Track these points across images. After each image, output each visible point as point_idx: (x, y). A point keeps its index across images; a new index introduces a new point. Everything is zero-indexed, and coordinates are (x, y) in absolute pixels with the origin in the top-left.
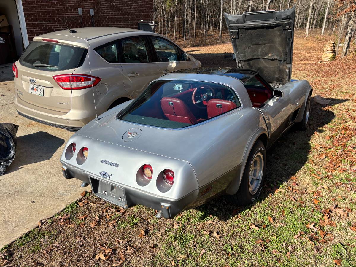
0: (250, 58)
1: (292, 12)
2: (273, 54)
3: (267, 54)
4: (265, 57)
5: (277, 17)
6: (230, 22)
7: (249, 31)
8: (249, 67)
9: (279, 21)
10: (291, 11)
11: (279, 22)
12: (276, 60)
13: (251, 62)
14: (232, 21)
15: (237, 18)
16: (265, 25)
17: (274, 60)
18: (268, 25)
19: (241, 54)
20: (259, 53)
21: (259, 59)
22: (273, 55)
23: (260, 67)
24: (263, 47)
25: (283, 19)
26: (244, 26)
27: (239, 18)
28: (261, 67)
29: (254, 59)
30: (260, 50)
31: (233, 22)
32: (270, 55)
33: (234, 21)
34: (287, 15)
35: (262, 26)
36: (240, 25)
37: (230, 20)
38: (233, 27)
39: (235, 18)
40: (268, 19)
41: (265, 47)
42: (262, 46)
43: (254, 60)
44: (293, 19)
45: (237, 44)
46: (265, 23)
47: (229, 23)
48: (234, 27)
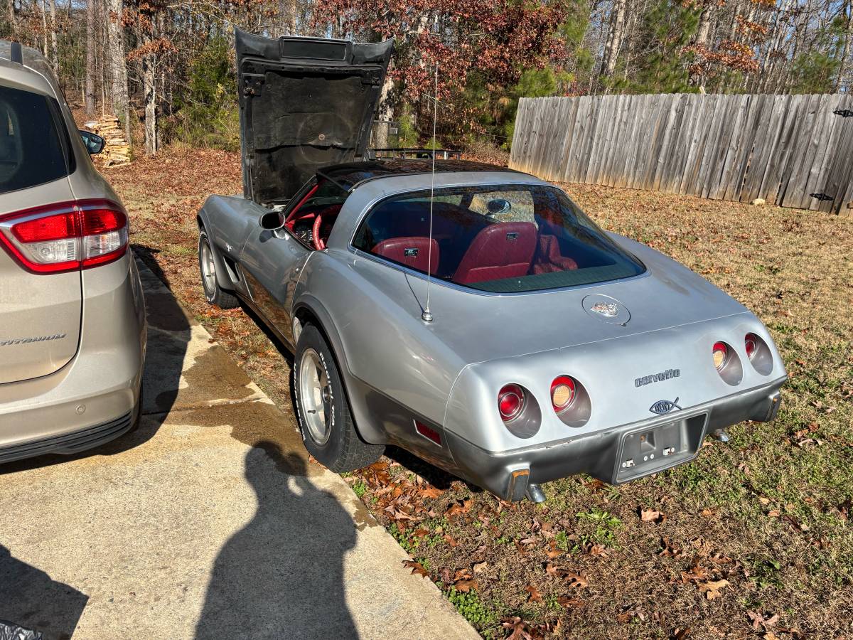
0: (278, 144)
1: (386, 49)
2: (330, 135)
3: (315, 135)
4: (311, 143)
5: (354, 57)
6: (248, 52)
7: (287, 79)
8: (270, 165)
9: (357, 65)
10: (385, 47)
11: (359, 66)
12: (331, 148)
13: (275, 154)
14: (253, 50)
15: (264, 45)
16: (328, 68)
17: (326, 150)
18: (335, 70)
19: (259, 136)
20: (299, 134)
21: (294, 146)
22: (328, 138)
23: (294, 164)
24: (308, 118)
25: (367, 62)
26: (282, 66)
27: (271, 45)
28: (296, 164)
29: (286, 146)
30: (302, 125)
31: (254, 53)
32: (322, 137)
33: (258, 50)
34: (377, 54)
35: (321, 71)
36: (272, 64)
37: (249, 48)
38: (252, 65)
39: (260, 44)
40: (332, 58)
41: (313, 119)
42: (306, 116)
43: (281, 149)
44: (385, 63)
45: (255, 108)
46: (328, 65)
47: (244, 54)
48: (257, 65)
